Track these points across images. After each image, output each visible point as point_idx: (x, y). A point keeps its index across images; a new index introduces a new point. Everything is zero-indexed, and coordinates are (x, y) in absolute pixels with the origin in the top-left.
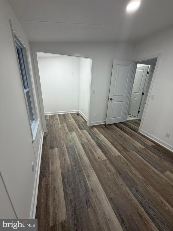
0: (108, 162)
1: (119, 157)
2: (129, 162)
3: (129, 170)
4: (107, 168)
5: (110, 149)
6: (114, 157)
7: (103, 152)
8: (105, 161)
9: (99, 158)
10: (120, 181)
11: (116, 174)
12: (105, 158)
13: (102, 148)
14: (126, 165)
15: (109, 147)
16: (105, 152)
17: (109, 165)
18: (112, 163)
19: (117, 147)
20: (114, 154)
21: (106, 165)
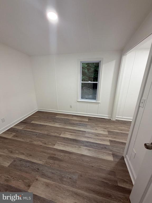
0: (58, 135)
1: (53, 144)
2: (44, 146)
3: (42, 141)
4: (56, 132)
5: (65, 145)
6: (57, 141)
7: (67, 138)
8: (60, 134)
9: (65, 133)
10: (46, 133)
11: (49, 133)
12: (61, 136)
13: (70, 140)
14: (46, 142)
15: (67, 146)
16: (65, 139)
17: (56, 134)
18: (55, 137)
19: (62, 154)
20: (58, 144)
21: (57, 133)
